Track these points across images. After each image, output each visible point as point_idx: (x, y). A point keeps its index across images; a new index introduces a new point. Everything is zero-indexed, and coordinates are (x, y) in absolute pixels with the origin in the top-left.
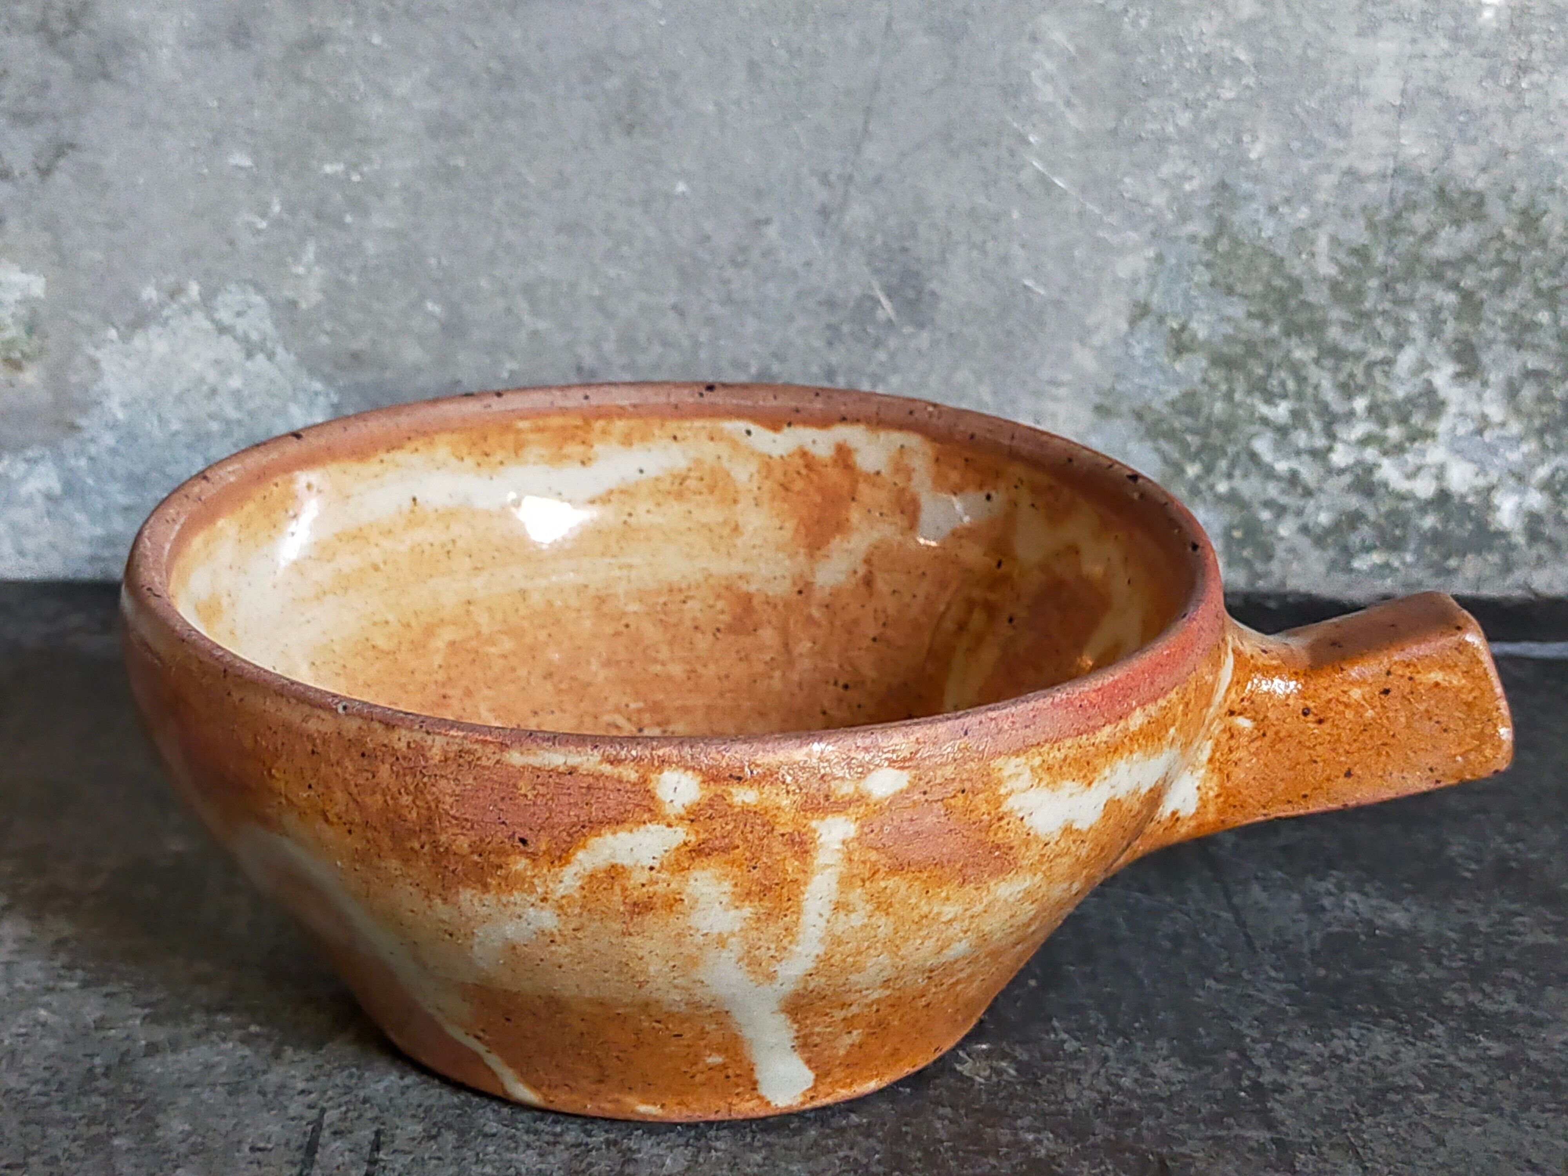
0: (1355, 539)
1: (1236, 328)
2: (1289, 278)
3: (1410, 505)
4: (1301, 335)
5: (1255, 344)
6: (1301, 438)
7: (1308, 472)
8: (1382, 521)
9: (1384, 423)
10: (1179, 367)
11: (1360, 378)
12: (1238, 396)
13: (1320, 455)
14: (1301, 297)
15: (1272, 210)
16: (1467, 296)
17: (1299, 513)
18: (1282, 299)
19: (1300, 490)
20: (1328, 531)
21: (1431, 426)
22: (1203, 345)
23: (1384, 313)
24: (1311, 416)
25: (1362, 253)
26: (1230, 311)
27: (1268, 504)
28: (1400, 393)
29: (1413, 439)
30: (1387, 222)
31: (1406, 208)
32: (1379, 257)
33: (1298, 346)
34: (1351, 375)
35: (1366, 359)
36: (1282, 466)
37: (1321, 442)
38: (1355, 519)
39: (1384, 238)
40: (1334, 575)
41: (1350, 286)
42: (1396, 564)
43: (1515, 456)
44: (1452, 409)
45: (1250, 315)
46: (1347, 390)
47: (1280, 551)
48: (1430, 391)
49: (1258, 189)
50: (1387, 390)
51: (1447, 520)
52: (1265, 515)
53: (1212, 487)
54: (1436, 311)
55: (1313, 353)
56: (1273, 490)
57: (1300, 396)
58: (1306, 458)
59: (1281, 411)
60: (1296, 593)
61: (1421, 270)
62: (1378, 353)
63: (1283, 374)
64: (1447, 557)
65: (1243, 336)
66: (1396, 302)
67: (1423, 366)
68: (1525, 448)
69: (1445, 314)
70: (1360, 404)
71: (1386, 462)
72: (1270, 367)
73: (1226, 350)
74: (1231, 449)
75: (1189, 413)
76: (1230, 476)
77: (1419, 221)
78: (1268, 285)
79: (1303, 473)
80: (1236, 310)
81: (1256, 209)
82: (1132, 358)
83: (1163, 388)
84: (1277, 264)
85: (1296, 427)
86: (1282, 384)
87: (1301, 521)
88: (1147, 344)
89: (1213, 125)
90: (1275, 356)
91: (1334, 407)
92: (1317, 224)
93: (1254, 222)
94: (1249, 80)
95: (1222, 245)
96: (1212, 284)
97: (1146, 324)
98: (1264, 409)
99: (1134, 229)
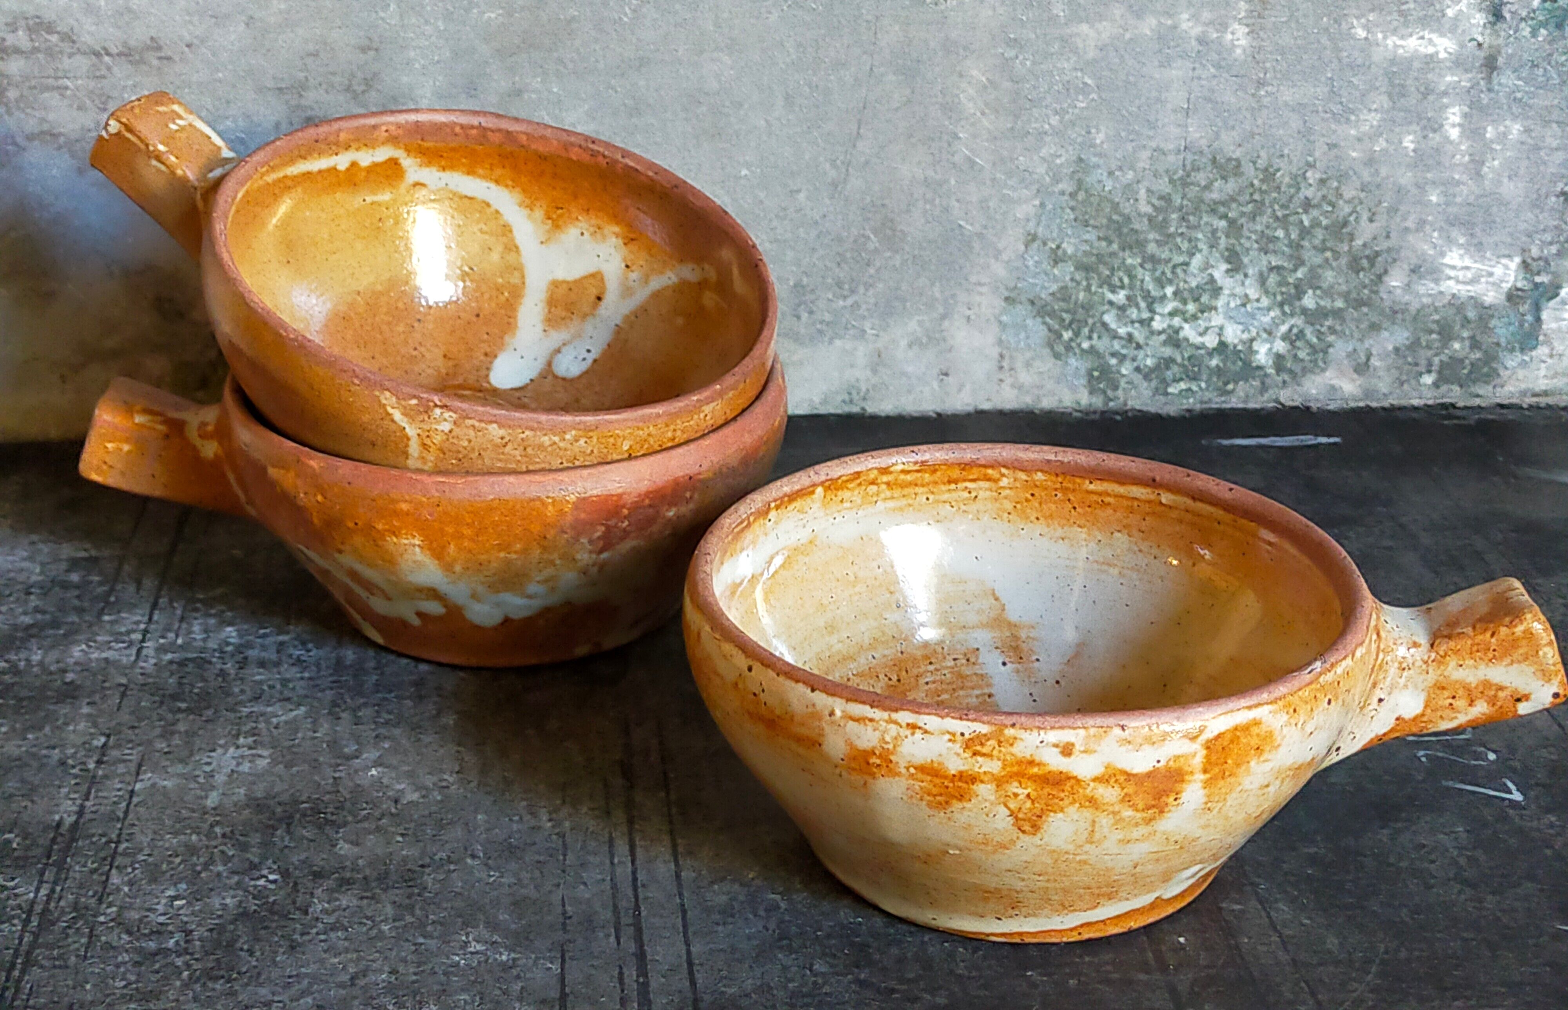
0: (1169, 374)
1: (1091, 247)
2: (1123, 215)
3: (1202, 352)
4: (1131, 248)
5: (1103, 256)
6: (1133, 313)
7: (1139, 335)
8: (1186, 363)
9: (1185, 303)
10: (1056, 271)
11: (1169, 275)
12: (1093, 289)
13: (1145, 323)
14: (1131, 226)
15: (1111, 174)
16: (1232, 222)
17: (1134, 360)
18: (1118, 228)
19: (1134, 345)
20: (1152, 370)
21: (1214, 303)
22: (1070, 258)
23: (1182, 234)
24: (1139, 299)
25: (1166, 198)
26: (1087, 237)
27: (1113, 355)
28: (1194, 284)
29: (1202, 312)
30: (1181, 178)
31: (1193, 170)
32: (1177, 201)
33: (1129, 256)
34: (1163, 273)
35: (1172, 263)
36: (1122, 331)
37: (1146, 315)
38: (1169, 362)
39: (1179, 188)
40: (1157, 397)
41: (1160, 218)
42: (1195, 388)
43: (1266, 320)
44: (1226, 292)
45: (1099, 238)
46: (1161, 283)
47: (1123, 383)
48: (1212, 280)
49: (1101, 162)
50: (1185, 282)
51: (1224, 361)
52: (1113, 361)
53: (1079, 345)
54: (1214, 232)
55: (1139, 260)
56: (1117, 345)
57: (1131, 288)
58: (1137, 325)
59: (1120, 297)
60: (1133, 410)
61: (1204, 207)
62: (1179, 259)
64: (1226, 383)
65: (1095, 251)
66: (1188, 227)
67: (1207, 266)
68: (1272, 314)
69: (1219, 234)
70: (1169, 291)
71: (1186, 326)
72: (1112, 270)
73: (1085, 260)
74: (1090, 321)
75: (1064, 300)
76: (1090, 338)
77: (1201, 178)
78: (1110, 220)
79: (1136, 334)
80: (1091, 235)
81: (1101, 174)
82: (1027, 267)
83: (1046, 284)
84: (1115, 206)
85: (1130, 306)
86: (1121, 280)
87: (1135, 364)
88: (1036, 258)
89: (1073, 123)
90: (1116, 263)
91: (1153, 293)
92: (1138, 182)
93: (1100, 182)
94: (1094, 96)
95: (1081, 196)
96: (1075, 220)
97: (1035, 245)
98: (1110, 296)
99: (1026, 188)
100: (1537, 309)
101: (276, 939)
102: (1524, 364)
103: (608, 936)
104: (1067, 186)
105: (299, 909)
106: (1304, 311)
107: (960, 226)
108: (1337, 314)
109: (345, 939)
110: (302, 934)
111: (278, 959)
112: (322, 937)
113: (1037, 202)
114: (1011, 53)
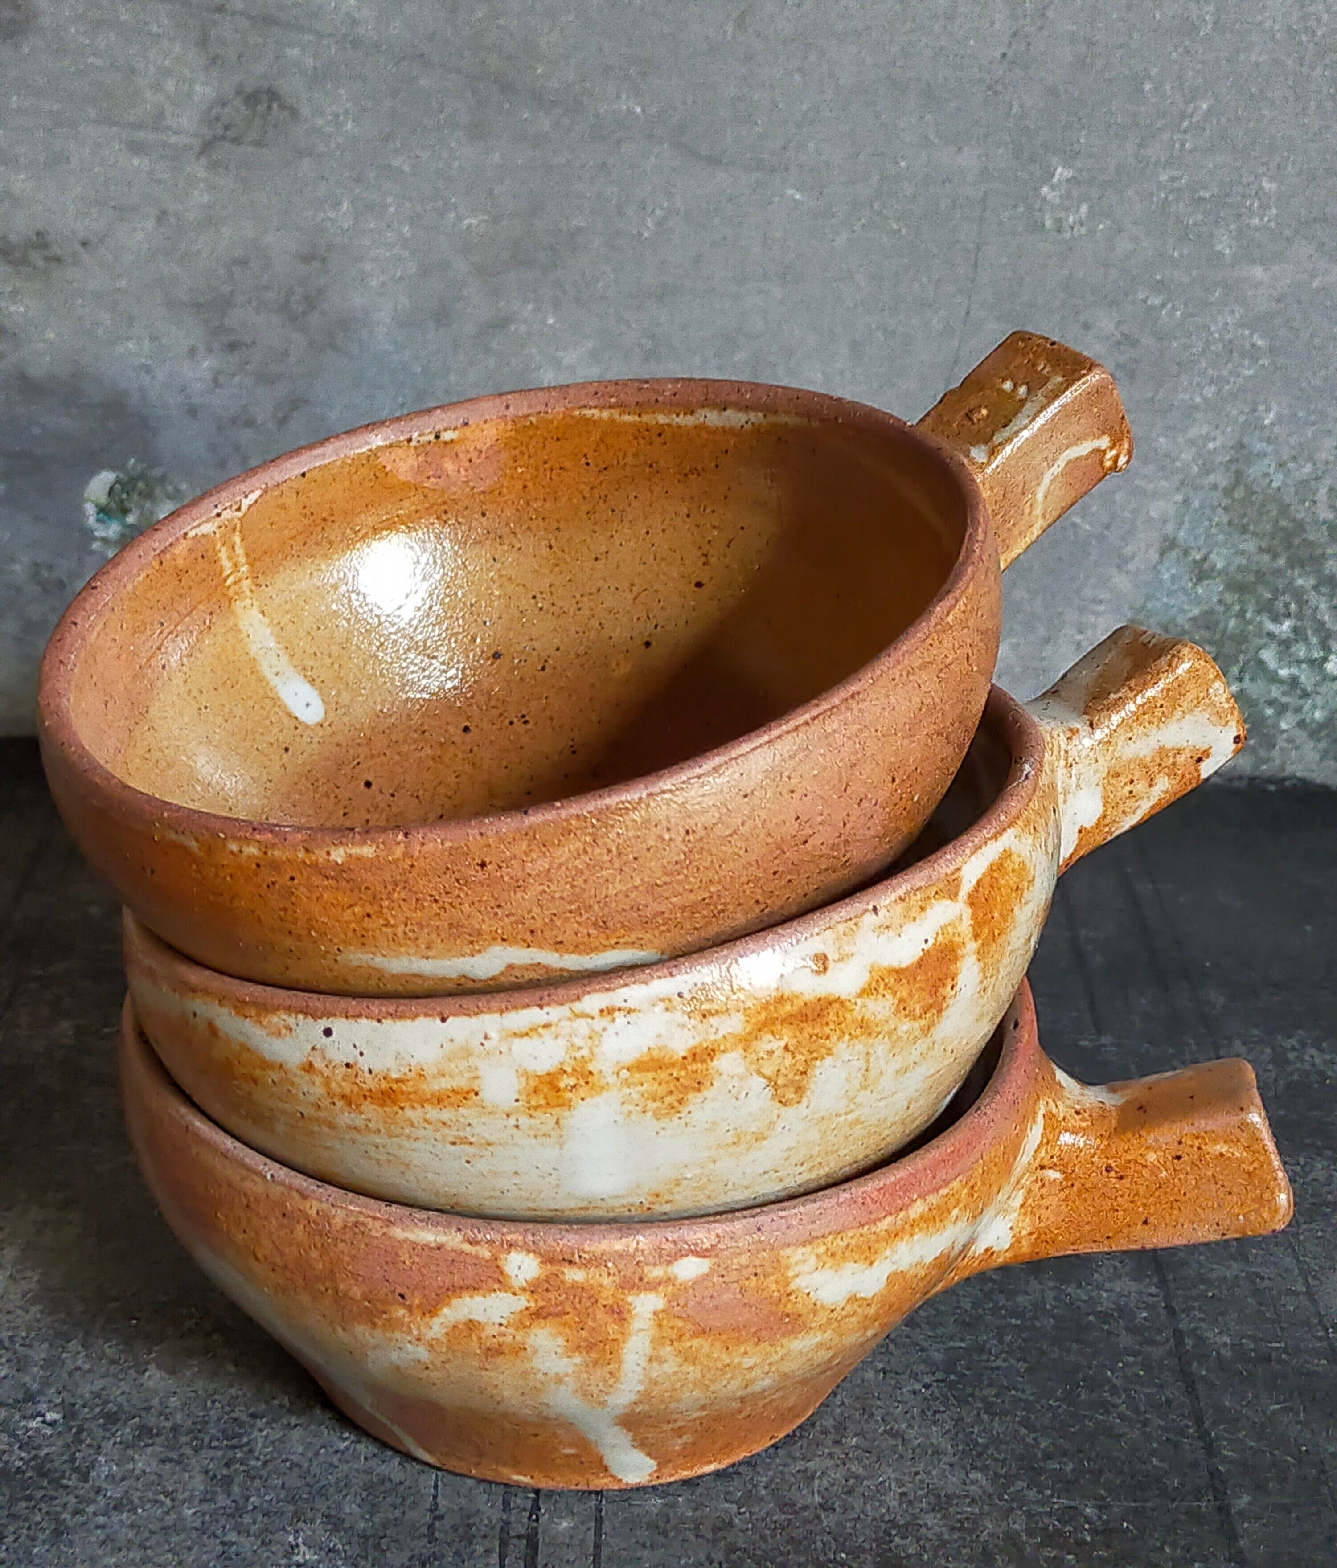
1: (1249, 560)
2: (1294, 520)
4: (1303, 567)
5: (1264, 574)
6: (1301, 651)
7: (1307, 678)
10: (1200, 590)
12: (1248, 615)
13: (1316, 664)
14: (1305, 536)
15: (1281, 465)
17: (1298, 710)
18: (1287, 538)
19: (1299, 692)
20: (1321, 726)
22: (1220, 573)
24: (1309, 632)
26: (1243, 546)
27: (1271, 703)
33: (1300, 576)
36: (1284, 673)
37: (1317, 654)
40: (1325, 762)
45: (1261, 550)
47: (1281, 742)
49: (1270, 449)
52: (1269, 712)
55: (1312, 582)
56: (1275, 692)
57: (1300, 616)
59: (1285, 628)
60: (1292, 777)
63: (1287, 598)
65: (1253, 567)
72: (1276, 592)
73: (1239, 577)
74: (1242, 658)
75: (1208, 627)
78: (1276, 526)
79: (1303, 679)
80: (1250, 545)
81: (1268, 464)
82: (1161, 581)
83: (1186, 607)
84: (1284, 509)
85: (1297, 641)
86: (1287, 605)
87: (1299, 717)
88: (1174, 571)
89: (1234, 396)
90: (1281, 584)
91: (1329, 625)
92: (1317, 479)
93: (1266, 475)
94: (1265, 361)
95: (1239, 493)
96: (1230, 523)
97: (1174, 554)
98: (1271, 627)
99: (1166, 478)
101: (39, 1518)
103: (488, 1552)
104: (1222, 479)
105: (76, 1470)
107: (1074, 525)
109: (132, 1526)
110: (75, 1513)
111: (35, 1551)
112: (101, 1520)
113: (1179, 498)
114: (1155, 300)
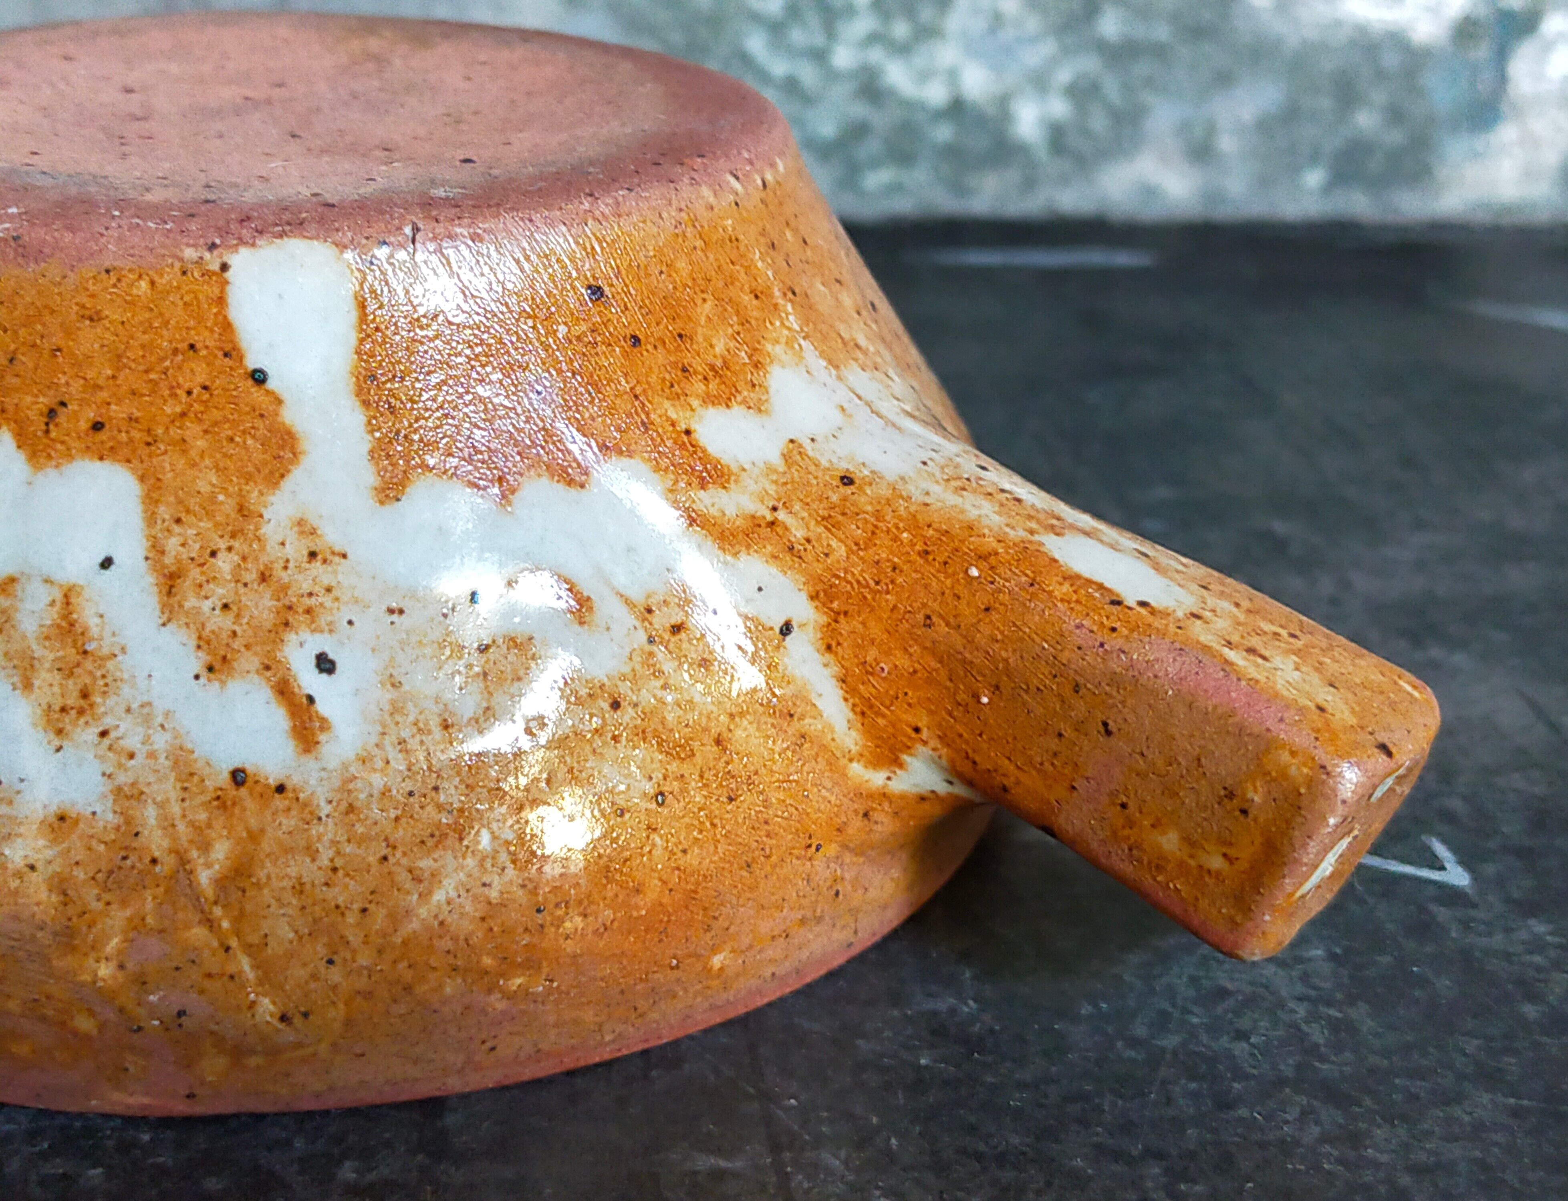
0: (862, 153)
3: (922, 114)
8: (891, 134)
9: (889, 19)
21: (939, 22)
29: (920, 38)
38: (861, 130)
42: (908, 182)
43: (1033, 58)
51: (963, 132)
58: (804, 60)
64: (964, 174)
68: (1042, 49)
71: (893, 64)
100: (1502, 55)
102: (1476, 156)
106: (1102, 47)
108: (1160, 52)
